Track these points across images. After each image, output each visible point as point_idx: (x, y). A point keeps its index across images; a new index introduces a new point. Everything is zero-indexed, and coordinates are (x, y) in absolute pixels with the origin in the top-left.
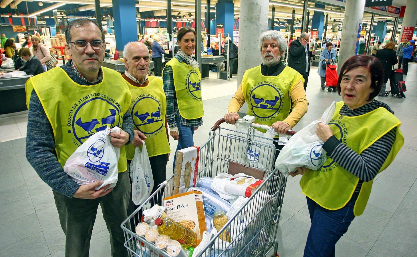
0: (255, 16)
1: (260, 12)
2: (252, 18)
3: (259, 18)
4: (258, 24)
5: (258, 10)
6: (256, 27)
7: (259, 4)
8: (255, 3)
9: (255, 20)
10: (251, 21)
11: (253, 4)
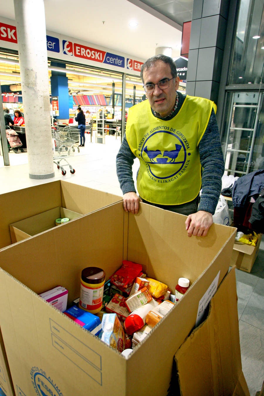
0: (31, 81)
1: (36, 78)
2: (29, 84)
3: (35, 84)
4: (35, 89)
5: (34, 76)
6: (34, 92)
7: (33, 70)
8: (30, 69)
9: (32, 85)
10: (28, 87)
11: (28, 70)
